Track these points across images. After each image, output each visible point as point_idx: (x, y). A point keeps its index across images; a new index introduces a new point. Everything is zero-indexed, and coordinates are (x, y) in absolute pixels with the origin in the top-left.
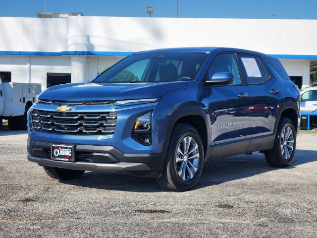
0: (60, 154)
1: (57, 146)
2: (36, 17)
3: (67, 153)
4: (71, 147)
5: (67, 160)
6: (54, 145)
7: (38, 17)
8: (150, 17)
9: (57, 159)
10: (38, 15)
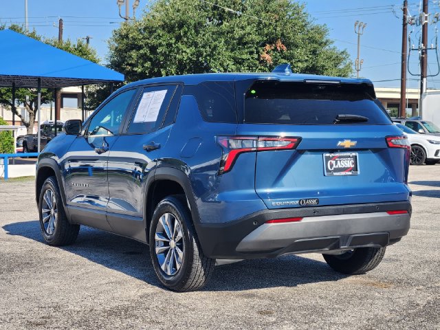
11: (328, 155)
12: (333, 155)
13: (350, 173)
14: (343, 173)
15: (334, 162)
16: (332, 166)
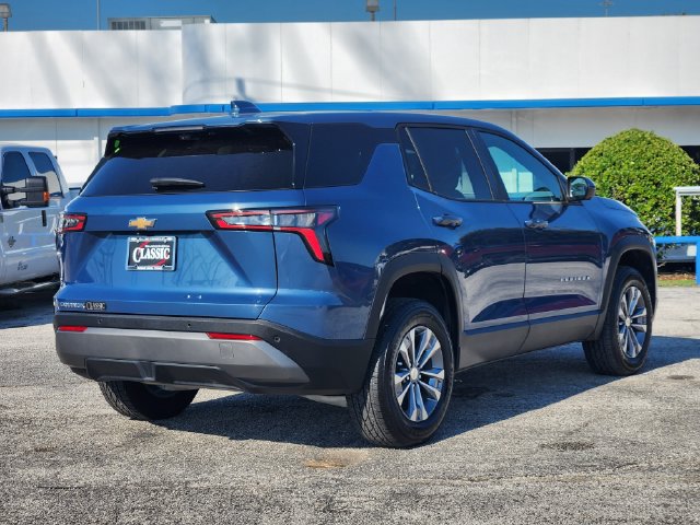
2: (108, 29)
7: (114, 28)
8: (373, 20)
10: (114, 24)
11: (134, 239)
12: (141, 240)
13: (160, 268)
14: (150, 268)
15: (142, 250)
16: (138, 256)
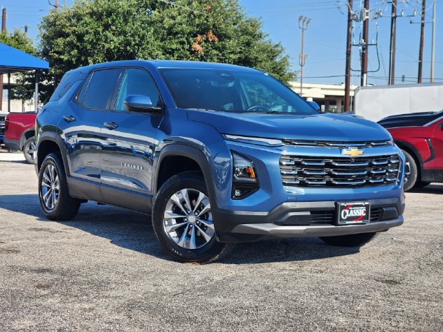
0: (350, 215)
1: (348, 204)
3: (361, 212)
4: (367, 203)
5: (361, 222)
6: (343, 204)
9: (347, 222)
